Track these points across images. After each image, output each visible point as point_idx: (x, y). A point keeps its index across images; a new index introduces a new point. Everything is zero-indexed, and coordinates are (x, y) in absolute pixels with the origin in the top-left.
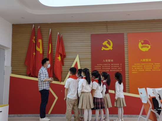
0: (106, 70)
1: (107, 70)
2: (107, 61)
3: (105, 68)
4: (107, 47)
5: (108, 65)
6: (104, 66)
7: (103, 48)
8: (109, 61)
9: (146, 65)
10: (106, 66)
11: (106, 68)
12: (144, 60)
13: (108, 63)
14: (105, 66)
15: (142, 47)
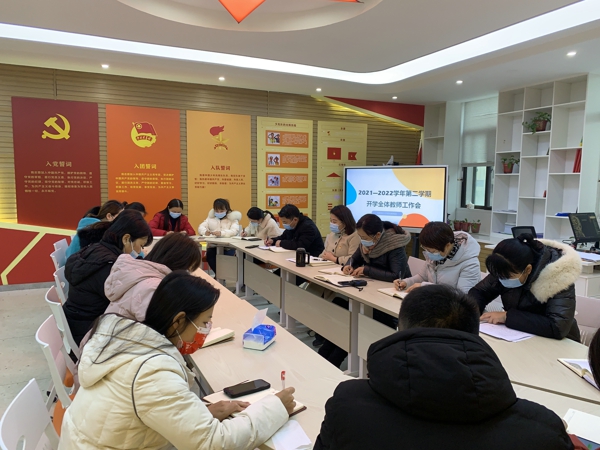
0: (55, 184)
1: (58, 184)
2: (55, 164)
3: (52, 180)
4: (57, 133)
5: (60, 175)
6: (48, 175)
7: (46, 135)
8: (62, 164)
9: (146, 176)
10: (54, 175)
11: (55, 180)
12: (142, 166)
13: (59, 168)
14: (51, 175)
15: (139, 138)
